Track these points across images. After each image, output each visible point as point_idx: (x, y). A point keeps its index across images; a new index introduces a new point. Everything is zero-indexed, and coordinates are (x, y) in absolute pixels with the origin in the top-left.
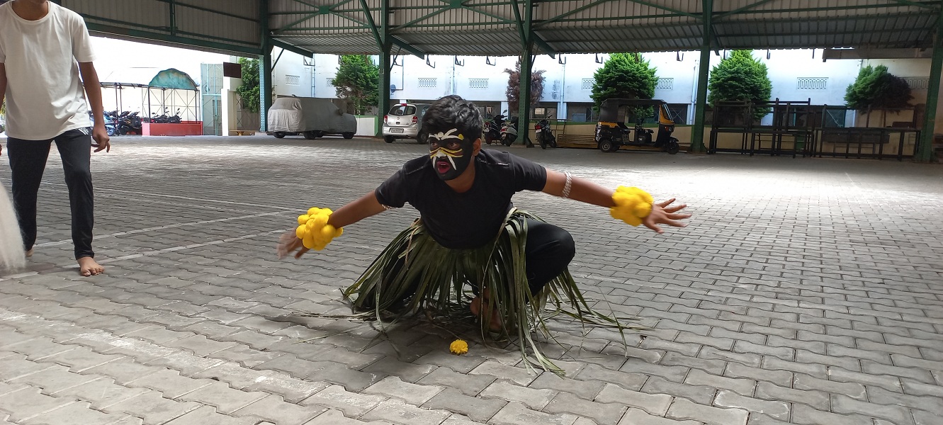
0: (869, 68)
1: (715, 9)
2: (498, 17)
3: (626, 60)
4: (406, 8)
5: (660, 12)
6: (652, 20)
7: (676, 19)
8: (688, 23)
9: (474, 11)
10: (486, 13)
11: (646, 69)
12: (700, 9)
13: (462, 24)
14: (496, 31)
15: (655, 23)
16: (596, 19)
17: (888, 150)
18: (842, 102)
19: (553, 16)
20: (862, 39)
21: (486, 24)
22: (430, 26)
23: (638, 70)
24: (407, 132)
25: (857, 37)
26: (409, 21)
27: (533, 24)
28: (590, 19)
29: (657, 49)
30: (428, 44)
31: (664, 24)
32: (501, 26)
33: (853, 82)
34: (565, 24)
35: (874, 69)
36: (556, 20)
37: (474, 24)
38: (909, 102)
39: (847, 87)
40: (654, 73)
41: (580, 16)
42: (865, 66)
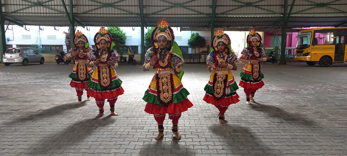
0: (194, 33)
1: (144, 12)
2: (57, 11)
3: (114, 30)
4: (11, 5)
5: (125, 12)
6: (122, 15)
7: (131, 15)
8: (135, 17)
9: (46, 8)
10: (52, 9)
11: (122, 33)
12: (139, 12)
13: (41, 13)
14: (57, 17)
15: (123, 17)
16: (100, 14)
17: (201, 61)
18: (187, 45)
19: (82, 12)
20: (191, 25)
21: (52, 13)
22: (25, 13)
23: (119, 33)
24: (16, 61)
25: (190, 24)
26: (13, 10)
27: (74, 14)
28: (98, 14)
29: (125, 26)
30: (24, 21)
31: (127, 17)
32: (59, 15)
33: (190, 38)
34: (88, 15)
35: (195, 34)
36: (84, 13)
37: (46, 13)
38: (205, 45)
39: (188, 40)
40: (125, 34)
41: (93, 12)
42: (193, 33)
